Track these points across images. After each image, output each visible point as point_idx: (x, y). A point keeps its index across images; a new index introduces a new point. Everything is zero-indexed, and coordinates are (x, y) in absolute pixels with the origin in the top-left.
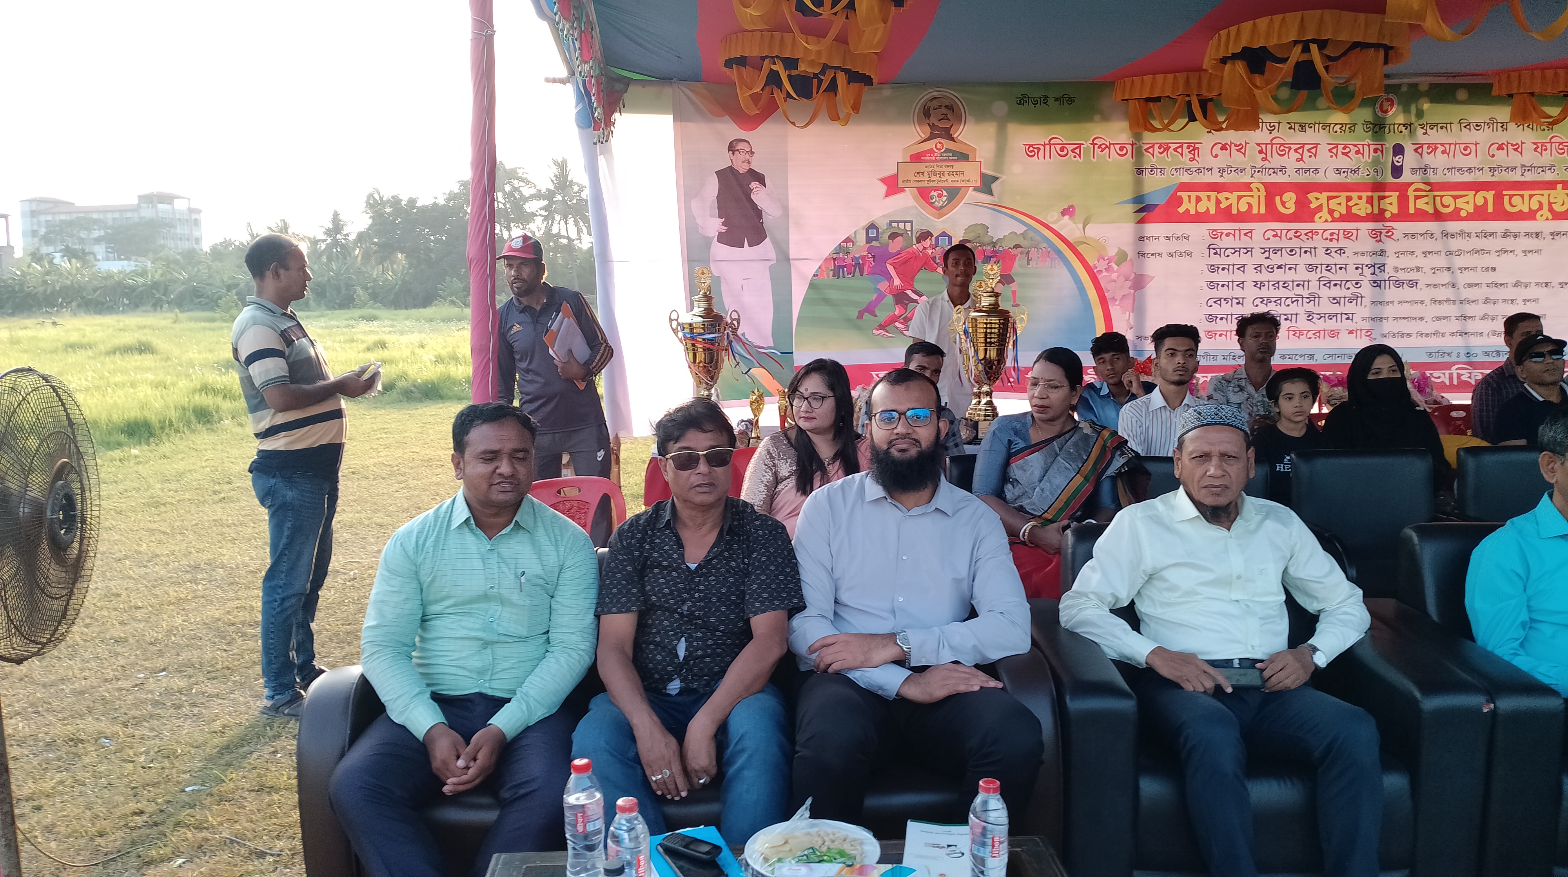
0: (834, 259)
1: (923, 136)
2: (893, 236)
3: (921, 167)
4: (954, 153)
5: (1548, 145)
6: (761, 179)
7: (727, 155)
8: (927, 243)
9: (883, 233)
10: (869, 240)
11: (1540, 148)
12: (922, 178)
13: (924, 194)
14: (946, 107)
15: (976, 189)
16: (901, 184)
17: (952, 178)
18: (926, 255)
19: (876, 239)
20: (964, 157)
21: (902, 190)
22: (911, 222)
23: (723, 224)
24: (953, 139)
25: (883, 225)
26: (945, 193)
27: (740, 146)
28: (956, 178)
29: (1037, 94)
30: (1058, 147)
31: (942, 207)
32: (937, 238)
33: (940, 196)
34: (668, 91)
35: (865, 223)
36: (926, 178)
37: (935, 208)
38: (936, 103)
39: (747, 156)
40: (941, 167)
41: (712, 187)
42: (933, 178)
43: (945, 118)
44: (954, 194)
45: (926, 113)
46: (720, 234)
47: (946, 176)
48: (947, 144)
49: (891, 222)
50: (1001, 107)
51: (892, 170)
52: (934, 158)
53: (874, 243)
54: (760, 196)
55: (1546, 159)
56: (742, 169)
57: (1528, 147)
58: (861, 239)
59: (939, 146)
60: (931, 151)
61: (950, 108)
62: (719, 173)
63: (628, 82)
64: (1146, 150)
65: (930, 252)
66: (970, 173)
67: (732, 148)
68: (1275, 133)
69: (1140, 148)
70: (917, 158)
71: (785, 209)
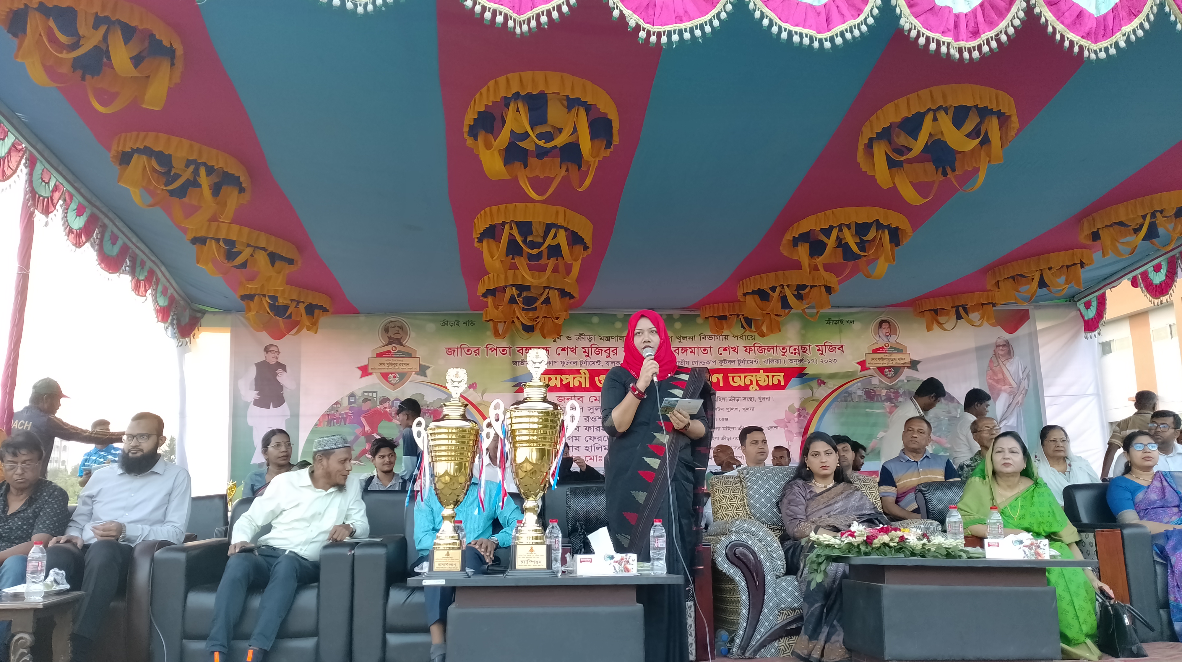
0: (328, 415)
1: (384, 343)
2: (365, 400)
3: (383, 360)
4: (403, 353)
5: (753, 348)
6: (283, 367)
7: (263, 354)
8: (387, 405)
9: (359, 399)
10: (350, 403)
11: (748, 349)
12: (383, 367)
13: (385, 376)
14: (398, 327)
15: (416, 373)
16: (370, 370)
17: (402, 367)
18: (386, 412)
19: (354, 402)
20: (409, 355)
21: (371, 374)
22: (376, 392)
23: (258, 394)
24: (402, 345)
25: (359, 394)
26: (398, 376)
27: (272, 349)
28: (405, 367)
29: (453, 319)
30: (466, 350)
31: (396, 383)
32: (393, 402)
33: (395, 377)
34: (229, 317)
35: (348, 392)
36: (386, 367)
37: (392, 384)
38: (392, 325)
39: (276, 354)
40: (395, 360)
41: (253, 372)
42: (390, 367)
43: (397, 333)
44: (403, 376)
45: (386, 330)
46: (255, 400)
47: (398, 366)
48: (399, 347)
49: (364, 392)
50: (431, 327)
51: (364, 363)
52: (391, 355)
53: (353, 405)
54: (283, 378)
55: (752, 355)
56: (272, 361)
57: (741, 350)
58: (345, 403)
59: (394, 349)
60: (389, 352)
61: (401, 327)
62: (257, 365)
63: (204, 312)
64: (518, 351)
65: (388, 410)
66: (413, 364)
67: (267, 349)
68: (592, 342)
69: (514, 350)
70: (380, 355)
71: (298, 385)
